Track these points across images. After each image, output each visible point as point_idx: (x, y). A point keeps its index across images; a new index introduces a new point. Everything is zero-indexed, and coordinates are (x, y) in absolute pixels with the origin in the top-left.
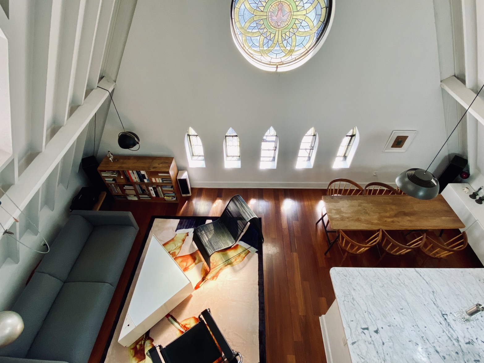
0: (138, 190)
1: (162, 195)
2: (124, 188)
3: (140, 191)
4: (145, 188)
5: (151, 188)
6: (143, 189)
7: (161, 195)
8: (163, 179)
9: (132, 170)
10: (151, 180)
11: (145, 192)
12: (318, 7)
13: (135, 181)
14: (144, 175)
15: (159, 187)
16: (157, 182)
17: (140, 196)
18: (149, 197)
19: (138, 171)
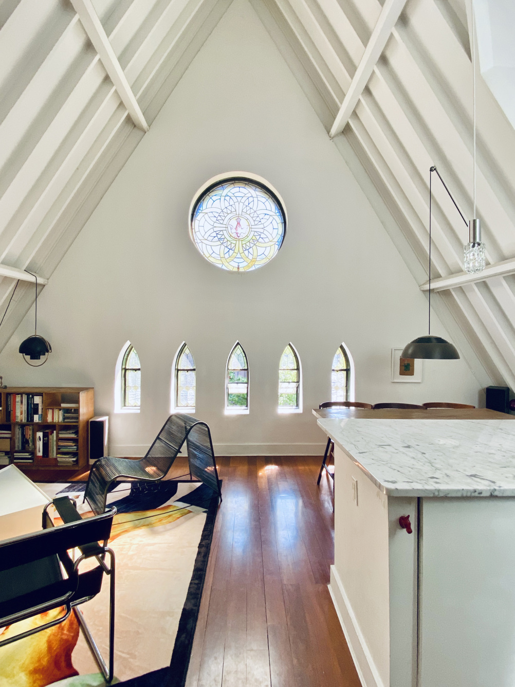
0: (17, 441)
1: (53, 453)
3: (18, 444)
4: (30, 435)
5: (40, 434)
6: (26, 439)
8: (67, 411)
9: (21, 394)
10: (46, 415)
11: (27, 445)
12: (274, 222)
13: (18, 420)
14: (38, 404)
15: (55, 432)
16: (55, 421)
17: (15, 454)
18: (30, 457)
19: (30, 395)
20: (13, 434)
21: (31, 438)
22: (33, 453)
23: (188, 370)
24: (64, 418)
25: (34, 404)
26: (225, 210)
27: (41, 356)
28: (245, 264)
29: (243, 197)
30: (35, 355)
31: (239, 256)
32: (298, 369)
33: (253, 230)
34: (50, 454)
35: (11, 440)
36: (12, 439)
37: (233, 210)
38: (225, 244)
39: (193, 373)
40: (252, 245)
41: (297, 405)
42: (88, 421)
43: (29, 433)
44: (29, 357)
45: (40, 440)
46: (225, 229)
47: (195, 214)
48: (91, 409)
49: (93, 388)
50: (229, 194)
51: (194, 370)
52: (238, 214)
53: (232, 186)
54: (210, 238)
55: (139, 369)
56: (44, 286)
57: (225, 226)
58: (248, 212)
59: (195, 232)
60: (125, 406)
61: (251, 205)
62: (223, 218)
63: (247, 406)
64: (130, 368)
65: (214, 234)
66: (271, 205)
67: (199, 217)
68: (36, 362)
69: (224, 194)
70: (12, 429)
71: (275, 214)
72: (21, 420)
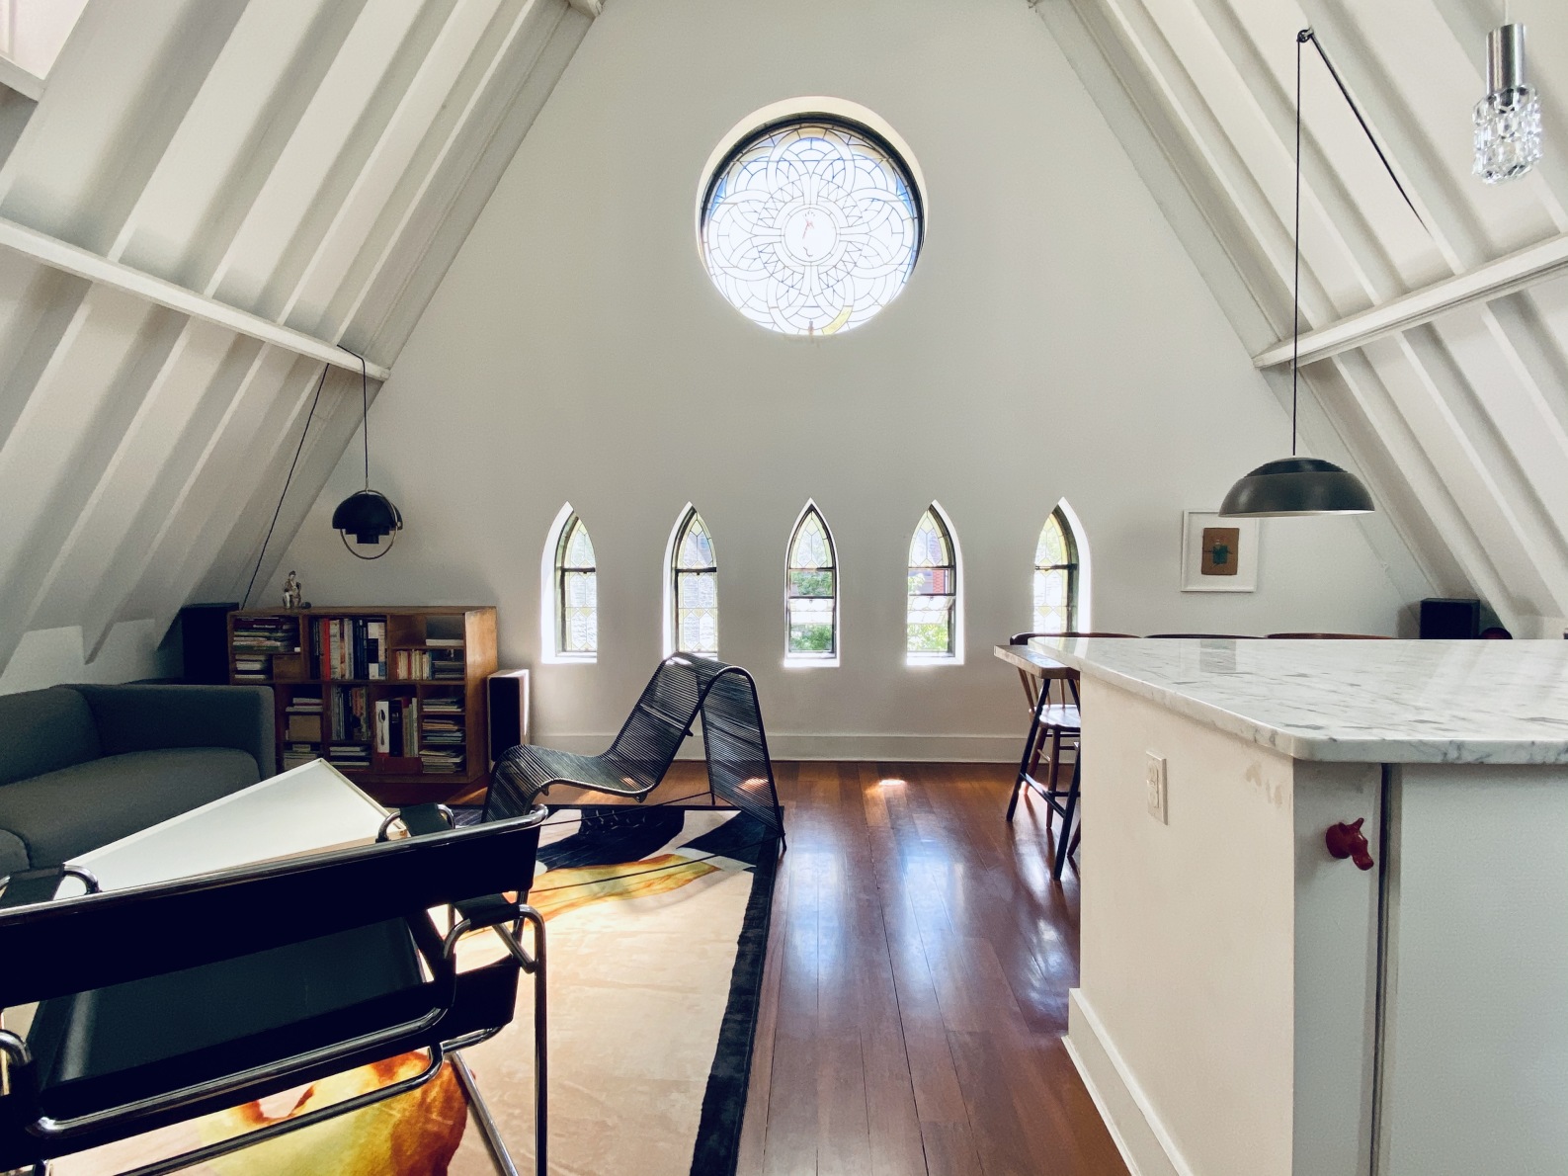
0: (334, 720)
1: (412, 748)
2: (289, 709)
3: (338, 727)
4: (362, 708)
5: (383, 706)
6: (355, 717)
7: (412, 743)
8: (439, 654)
9: (340, 617)
10: (395, 663)
11: (356, 730)
12: (894, 217)
13: (337, 675)
14: (376, 641)
15: (414, 700)
16: (413, 677)
17: (332, 749)
18: (363, 754)
19: (360, 619)
20: (327, 707)
21: (365, 715)
22: (370, 746)
23: (698, 572)
24: (434, 670)
25: (368, 640)
26: (778, 195)
27: (381, 537)
28: (827, 320)
29: (819, 161)
30: (367, 535)
31: (811, 302)
32: (952, 567)
33: (843, 238)
34: (406, 750)
35: (322, 719)
36: (324, 717)
37: (797, 193)
38: (779, 276)
39: (709, 578)
40: (841, 275)
41: (951, 649)
42: (484, 681)
43: (360, 703)
44: (354, 537)
45: (384, 718)
46: (778, 239)
47: (709, 206)
48: (492, 654)
49: (495, 607)
50: (788, 156)
51: (713, 570)
52: (807, 202)
53: (794, 137)
54: (744, 264)
55: (592, 570)
56: (380, 383)
57: (778, 232)
58: (833, 197)
59: (710, 252)
60: (564, 650)
61: (838, 180)
62: (774, 213)
63: (833, 651)
64: (573, 567)
65: (754, 253)
66: (886, 179)
67: (719, 213)
68: (368, 549)
69: (776, 156)
70: (324, 694)
71: (896, 199)
72: (343, 676)
